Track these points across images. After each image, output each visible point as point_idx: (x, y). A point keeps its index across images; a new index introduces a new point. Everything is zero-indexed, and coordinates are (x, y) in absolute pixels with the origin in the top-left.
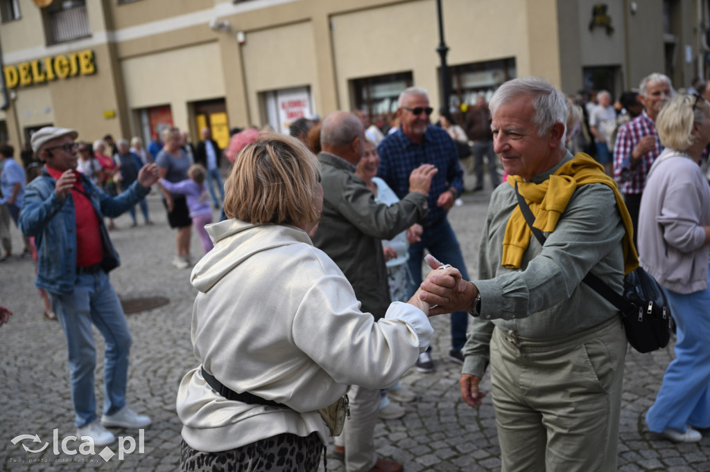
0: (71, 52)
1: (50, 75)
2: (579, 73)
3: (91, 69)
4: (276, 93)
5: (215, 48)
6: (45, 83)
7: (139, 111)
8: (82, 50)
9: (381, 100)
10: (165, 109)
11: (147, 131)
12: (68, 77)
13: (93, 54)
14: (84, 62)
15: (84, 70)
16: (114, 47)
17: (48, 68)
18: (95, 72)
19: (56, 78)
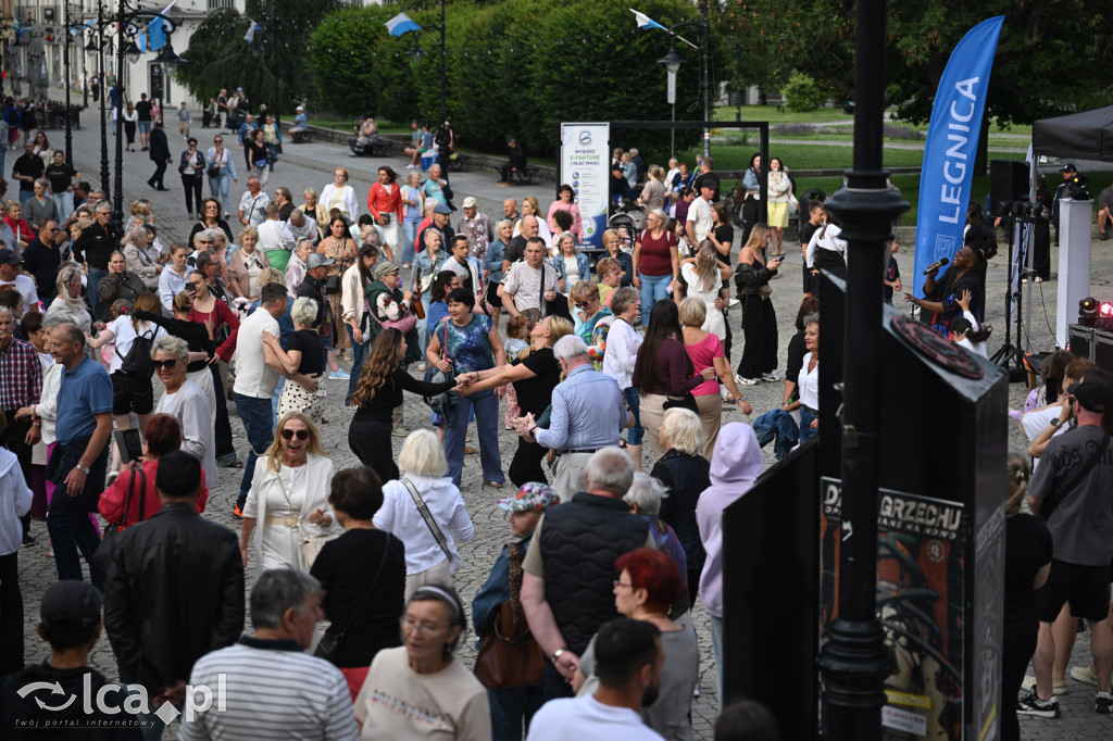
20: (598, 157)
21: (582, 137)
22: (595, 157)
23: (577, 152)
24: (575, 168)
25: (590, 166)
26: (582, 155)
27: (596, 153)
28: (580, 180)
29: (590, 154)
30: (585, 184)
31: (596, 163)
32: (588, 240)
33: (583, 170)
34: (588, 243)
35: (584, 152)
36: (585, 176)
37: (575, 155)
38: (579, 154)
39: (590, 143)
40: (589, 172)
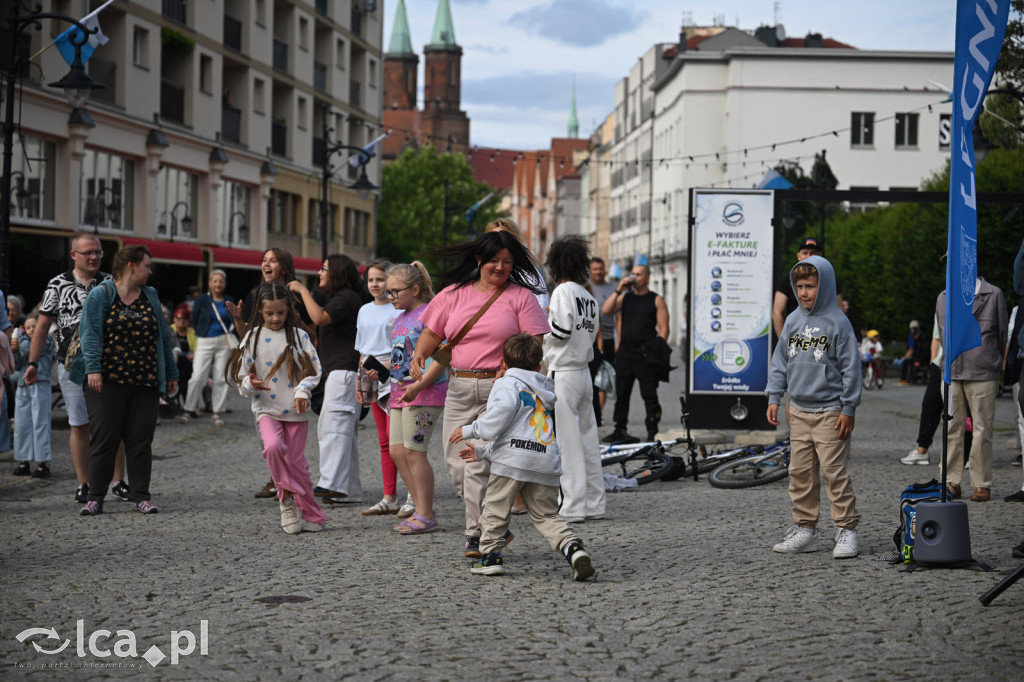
20: (755, 245)
21: (728, 213)
22: (749, 244)
23: (719, 235)
24: (715, 262)
25: (743, 259)
26: (728, 240)
27: (752, 239)
28: (723, 281)
29: (743, 240)
30: (732, 287)
31: (751, 254)
32: (737, 375)
33: (728, 264)
34: (735, 380)
35: (731, 235)
36: (732, 273)
37: (716, 240)
38: (723, 239)
39: (741, 221)
40: (738, 267)
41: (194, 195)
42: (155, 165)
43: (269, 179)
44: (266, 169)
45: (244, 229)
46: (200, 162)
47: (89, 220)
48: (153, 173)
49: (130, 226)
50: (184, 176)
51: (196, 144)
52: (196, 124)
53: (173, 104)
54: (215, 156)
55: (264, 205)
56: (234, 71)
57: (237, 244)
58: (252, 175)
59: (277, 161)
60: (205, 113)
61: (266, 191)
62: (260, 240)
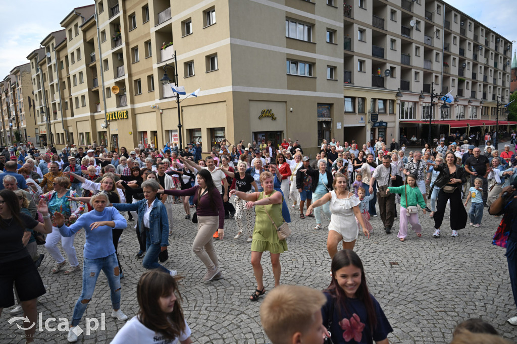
0: (122, 110)
1: (117, 118)
2: (252, 133)
3: (126, 117)
4: (171, 131)
5: (154, 113)
6: (116, 120)
7: (141, 132)
8: (124, 110)
9: (197, 137)
10: (145, 133)
11: (143, 139)
12: (121, 119)
13: (127, 111)
14: (125, 114)
15: (125, 117)
16: (133, 110)
17: (116, 115)
18: (127, 118)
19: (118, 119)
41: (464, 110)
42: (456, 105)
43: (482, 105)
44: (481, 103)
45: (476, 116)
46: (466, 103)
47: (442, 118)
48: (456, 107)
49: (450, 118)
50: (462, 106)
51: (465, 100)
52: (465, 96)
53: (460, 92)
54: (469, 102)
55: (481, 110)
56: (474, 84)
57: (474, 119)
58: (478, 104)
59: (484, 100)
60: (467, 94)
61: (481, 107)
62: (479, 117)
